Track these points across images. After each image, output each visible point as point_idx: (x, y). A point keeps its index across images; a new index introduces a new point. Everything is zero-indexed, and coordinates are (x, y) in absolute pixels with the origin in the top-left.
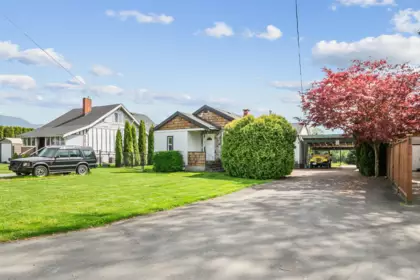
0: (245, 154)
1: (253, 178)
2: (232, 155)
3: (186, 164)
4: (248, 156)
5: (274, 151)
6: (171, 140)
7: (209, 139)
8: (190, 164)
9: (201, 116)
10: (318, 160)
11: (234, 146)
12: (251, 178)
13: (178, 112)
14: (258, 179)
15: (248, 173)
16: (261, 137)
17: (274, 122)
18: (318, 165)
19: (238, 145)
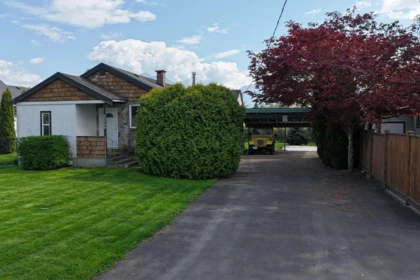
0: (174, 143)
1: (187, 178)
2: (152, 144)
3: (75, 156)
4: (180, 146)
5: (218, 138)
6: (46, 117)
7: (110, 115)
8: (81, 154)
9: (95, 80)
10: (260, 142)
11: (155, 131)
12: (183, 177)
13: (58, 74)
14: (195, 178)
15: (179, 170)
16: (197, 118)
17: (215, 95)
18: (260, 149)
19: (162, 129)
